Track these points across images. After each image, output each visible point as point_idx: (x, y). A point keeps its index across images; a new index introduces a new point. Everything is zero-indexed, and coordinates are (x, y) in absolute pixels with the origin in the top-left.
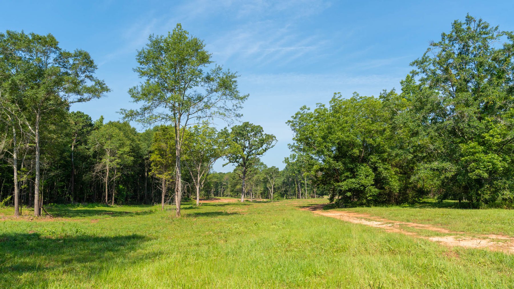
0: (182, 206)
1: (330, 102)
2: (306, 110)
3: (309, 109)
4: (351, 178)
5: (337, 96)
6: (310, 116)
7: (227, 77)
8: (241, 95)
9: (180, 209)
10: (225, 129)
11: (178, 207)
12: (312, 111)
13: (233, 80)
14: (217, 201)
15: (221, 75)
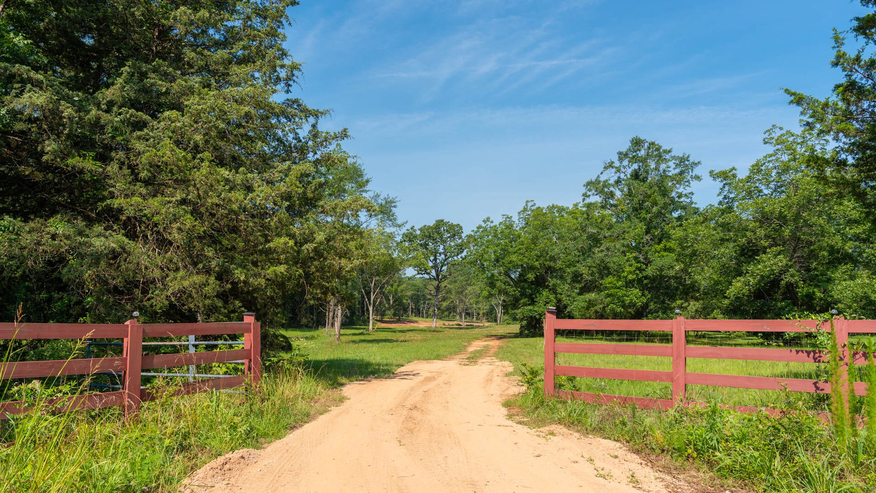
0: (343, 331)
1: (519, 213)
2: (489, 223)
3: (492, 222)
4: (529, 305)
5: (530, 204)
6: (495, 229)
7: (386, 202)
8: (399, 222)
9: (340, 335)
10: (412, 228)
11: (337, 333)
12: (496, 223)
13: (393, 205)
14: (412, 324)
15: (380, 201)
